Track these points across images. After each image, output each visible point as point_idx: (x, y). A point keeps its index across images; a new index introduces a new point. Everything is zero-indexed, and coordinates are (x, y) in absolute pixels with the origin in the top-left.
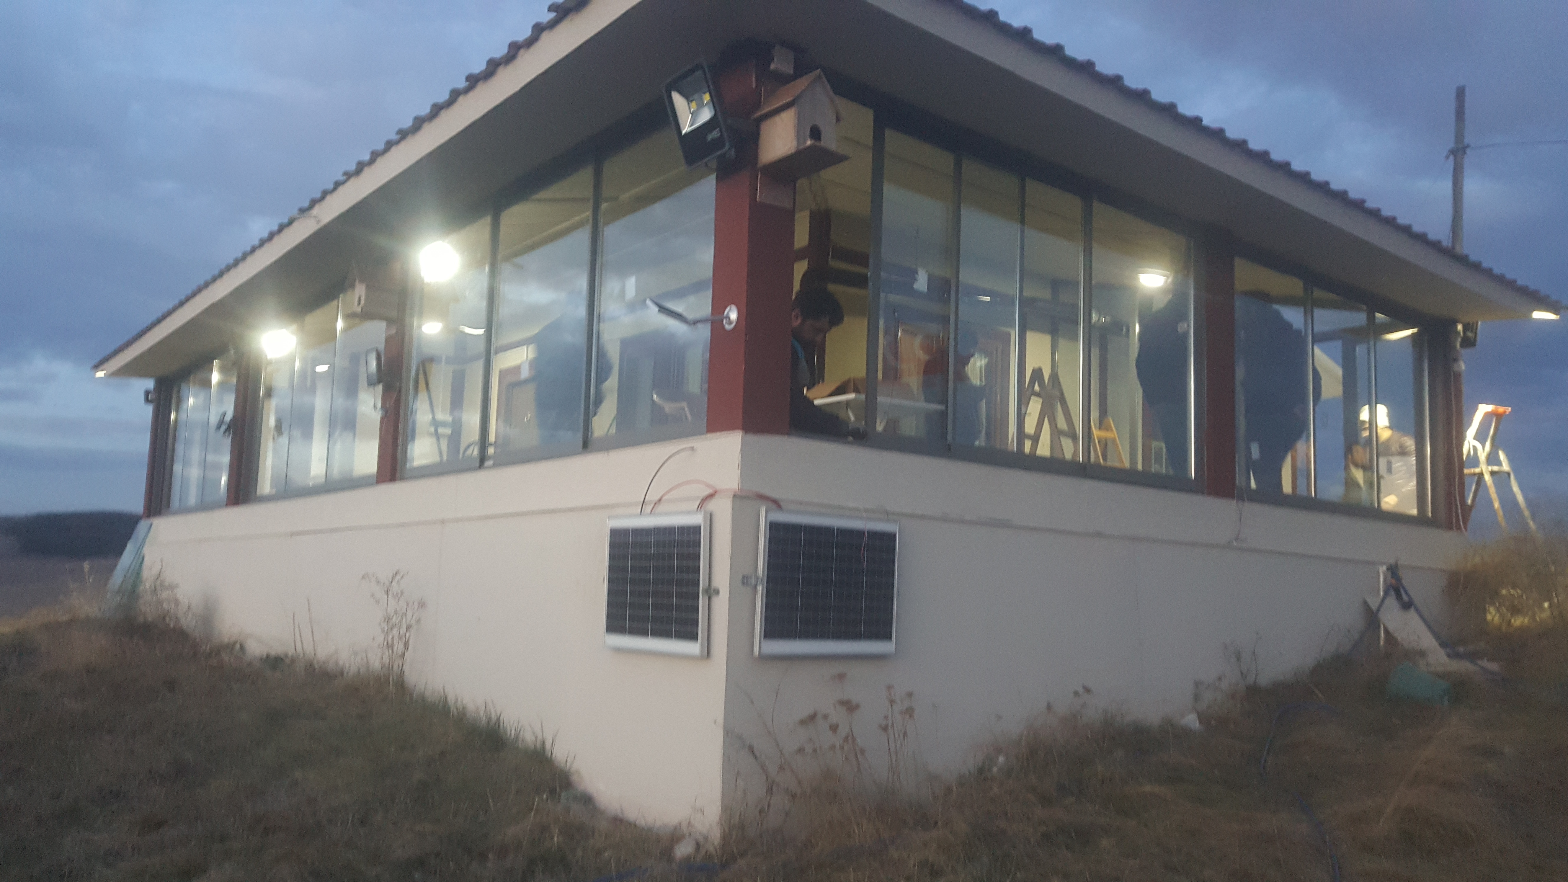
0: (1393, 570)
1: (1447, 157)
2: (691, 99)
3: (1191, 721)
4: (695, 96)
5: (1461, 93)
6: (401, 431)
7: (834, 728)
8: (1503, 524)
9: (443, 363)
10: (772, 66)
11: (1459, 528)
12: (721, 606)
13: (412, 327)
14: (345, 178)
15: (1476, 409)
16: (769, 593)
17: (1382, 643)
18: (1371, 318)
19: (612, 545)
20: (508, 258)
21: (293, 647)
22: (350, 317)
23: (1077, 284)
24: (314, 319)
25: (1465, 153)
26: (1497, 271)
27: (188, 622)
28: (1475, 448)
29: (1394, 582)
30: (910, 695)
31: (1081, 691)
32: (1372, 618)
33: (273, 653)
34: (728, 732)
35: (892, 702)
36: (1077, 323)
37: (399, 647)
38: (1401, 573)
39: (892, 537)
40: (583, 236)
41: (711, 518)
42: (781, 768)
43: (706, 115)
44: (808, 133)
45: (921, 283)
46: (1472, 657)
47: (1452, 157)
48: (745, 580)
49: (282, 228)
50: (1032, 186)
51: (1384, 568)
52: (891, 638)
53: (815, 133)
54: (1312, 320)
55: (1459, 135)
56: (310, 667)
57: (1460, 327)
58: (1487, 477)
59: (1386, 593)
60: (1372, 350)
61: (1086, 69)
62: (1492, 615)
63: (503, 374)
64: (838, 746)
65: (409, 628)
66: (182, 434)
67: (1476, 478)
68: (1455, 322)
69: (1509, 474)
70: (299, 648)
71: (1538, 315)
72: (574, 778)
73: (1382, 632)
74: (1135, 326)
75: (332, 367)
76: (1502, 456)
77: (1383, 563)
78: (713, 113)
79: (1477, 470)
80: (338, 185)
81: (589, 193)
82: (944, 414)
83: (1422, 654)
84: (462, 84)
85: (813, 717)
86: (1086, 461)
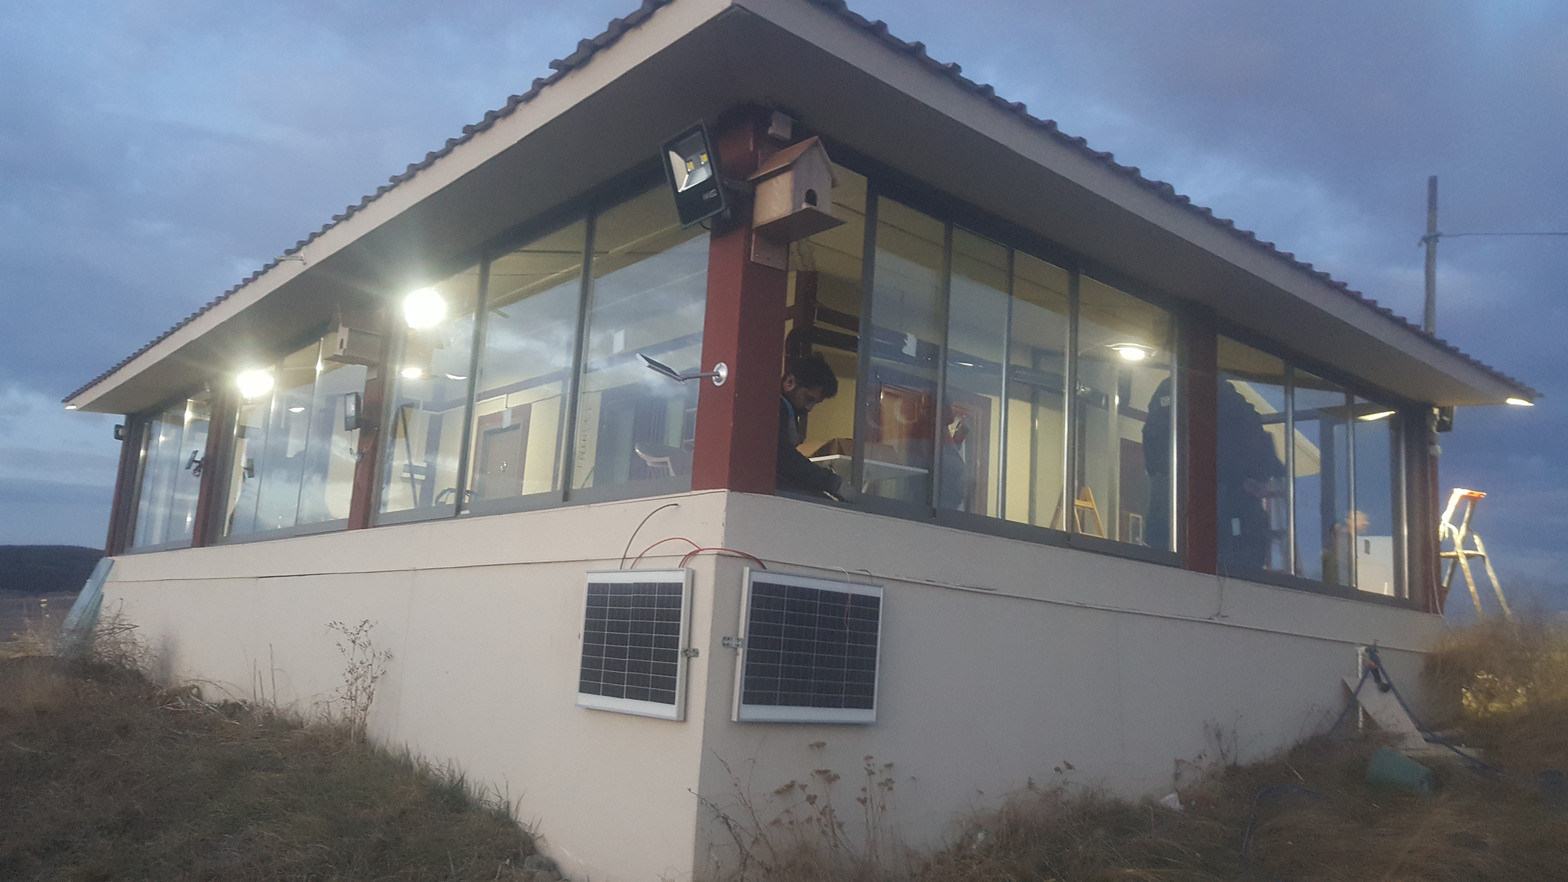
0: (1372, 651)
1: (1420, 245)
2: (688, 159)
3: (1172, 800)
4: (692, 157)
5: (1433, 182)
6: (376, 476)
7: (812, 799)
8: (1479, 609)
9: (421, 408)
10: (771, 131)
11: (1436, 612)
12: (700, 667)
13: (393, 372)
14: (335, 222)
15: (1451, 493)
16: (751, 657)
17: (1361, 724)
18: (1350, 400)
19: (590, 601)
20: (495, 307)
21: (253, 695)
22: (330, 359)
23: (1063, 354)
24: (294, 360)
25: (1437, 241)
26: (1474, 357)
27: (144, 665)
28: (1450, 531)
29: (1372, 663)
30: (890, 766)
31: (1062, 767)
32: (1351, 699)
33: (231, 700)
34: (702, 801)
35: (871, 773)
36: (1063, 394)
37: (363, 699)
38: (1380, 654)
39: (874, 602)
40: (574, 287)
41: (693, 577)
42: (756, 841)
43: (703, 175)
44: (804, 197)
45: (910, 348)
46: (1449, 742)
47: (1424, 246)
48: (726, 642)
49: (267, 268)
50: (1020, 256)
51: (1363, 649)
52: (871, 708)
53: (811, 197)
54: (1293, 399)
55: (1432, 224)
56: (269, 716)
57: (1436, 411)
58: (1463, 561)
59: (1365, 676)
60: (1351, 429)
61: (1077, 145)
62: (1468, 699)
63: (482, 419)
64: (815, 818)
65: (374, 679)
66: (151, 470)
67: (1451, 560)
68: (1430, 406)
69: (1483, 557)
70: (259, 696)
71: (1513, 401)
72: (539, 843)
73: (1360, 713)
74: (1114, 397)
75: (308, 406)
76: (1477, 540)
77: (1362, 645)
78: (710, 173)
79: (1453, 554)
80: (327, 227)
81: (581, 247)
82: (929, 478)
83: (1401, 737)
84: (459, 135)
85: (790, 787)
86: (1070, 531)
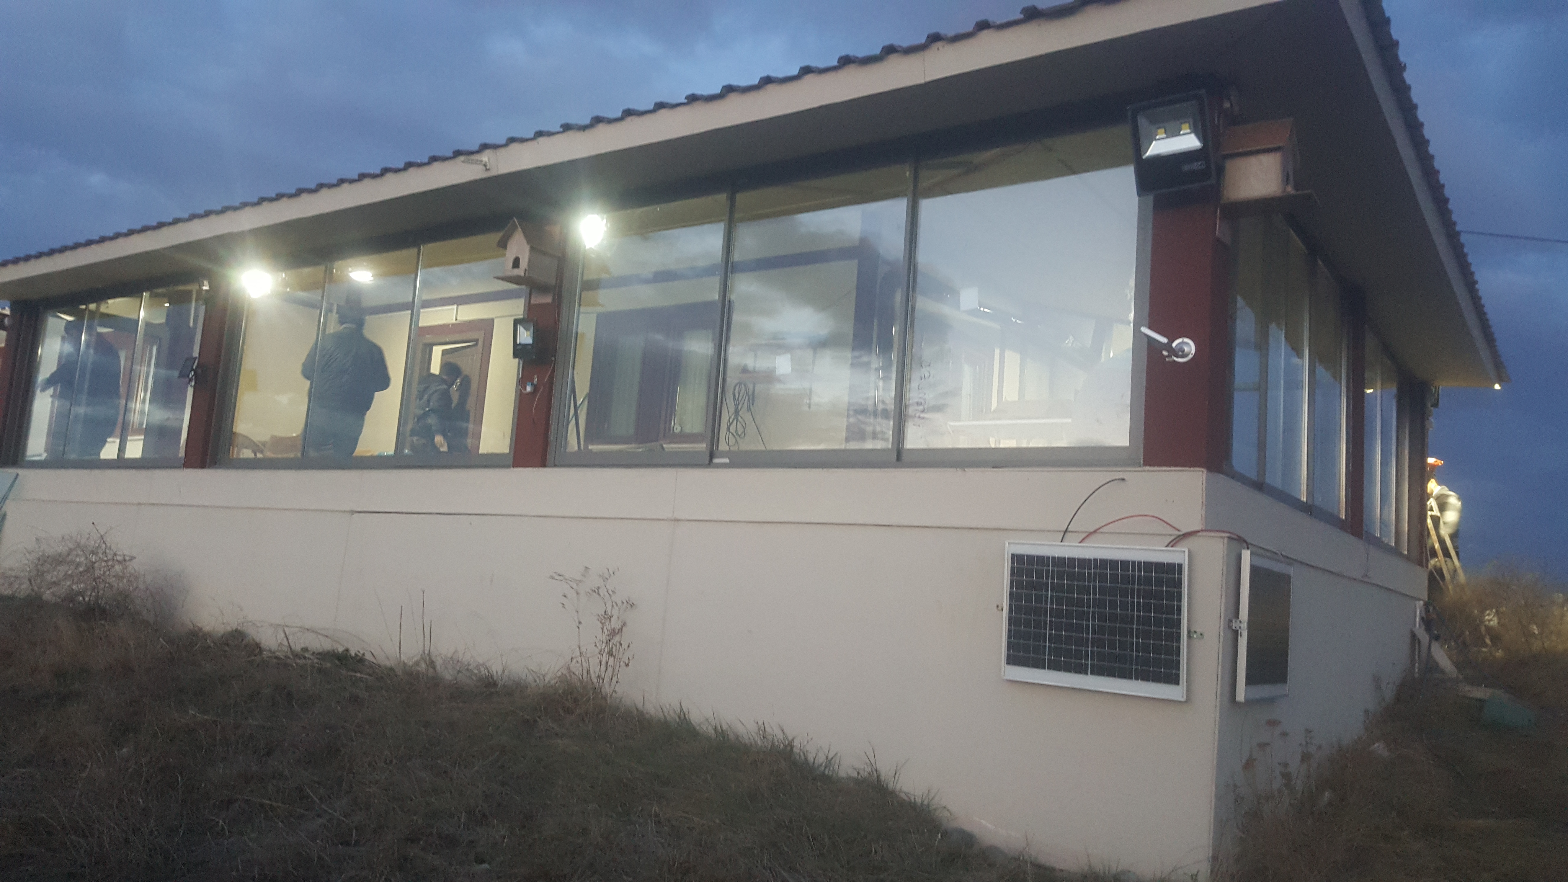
2: (1158, 126)
4: (1168, 124)
10: (1227, 105)
11: (1426, 565)
16: (1248, 639)
39: (1290, 580)
43: (1183, 145)
48: (1230, 624)
51: (1421, 603)
52: (1286, 680)
53: (1288, 179)
57: (1433, 390)
78: (1198, 145)
86: (1310, 502)
